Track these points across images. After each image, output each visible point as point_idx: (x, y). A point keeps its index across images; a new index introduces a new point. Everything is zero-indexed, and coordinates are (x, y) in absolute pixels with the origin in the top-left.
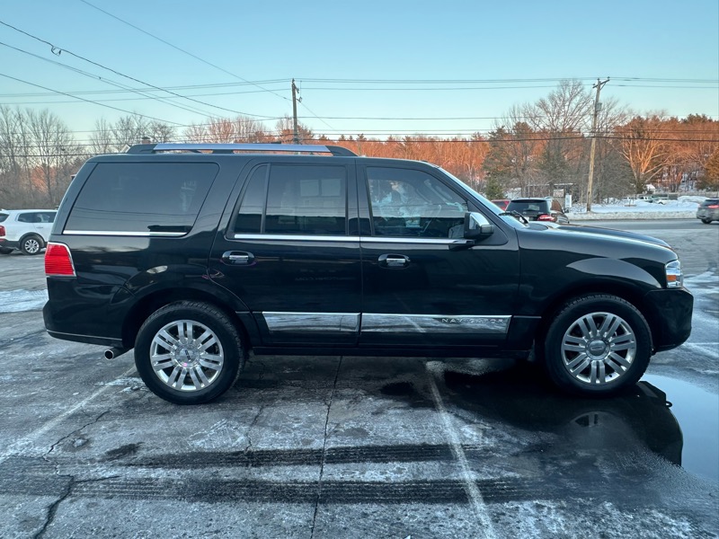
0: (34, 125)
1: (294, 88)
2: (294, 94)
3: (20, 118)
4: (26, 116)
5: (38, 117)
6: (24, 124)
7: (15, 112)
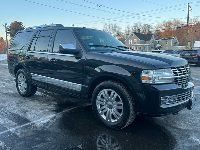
0: (113, 28)
1: (189, 6)
2: (189, 8)
3: (109, 26)
4: (111, 26)
5: (114, 25)
6: (110, 28)
7: (109, 25)
